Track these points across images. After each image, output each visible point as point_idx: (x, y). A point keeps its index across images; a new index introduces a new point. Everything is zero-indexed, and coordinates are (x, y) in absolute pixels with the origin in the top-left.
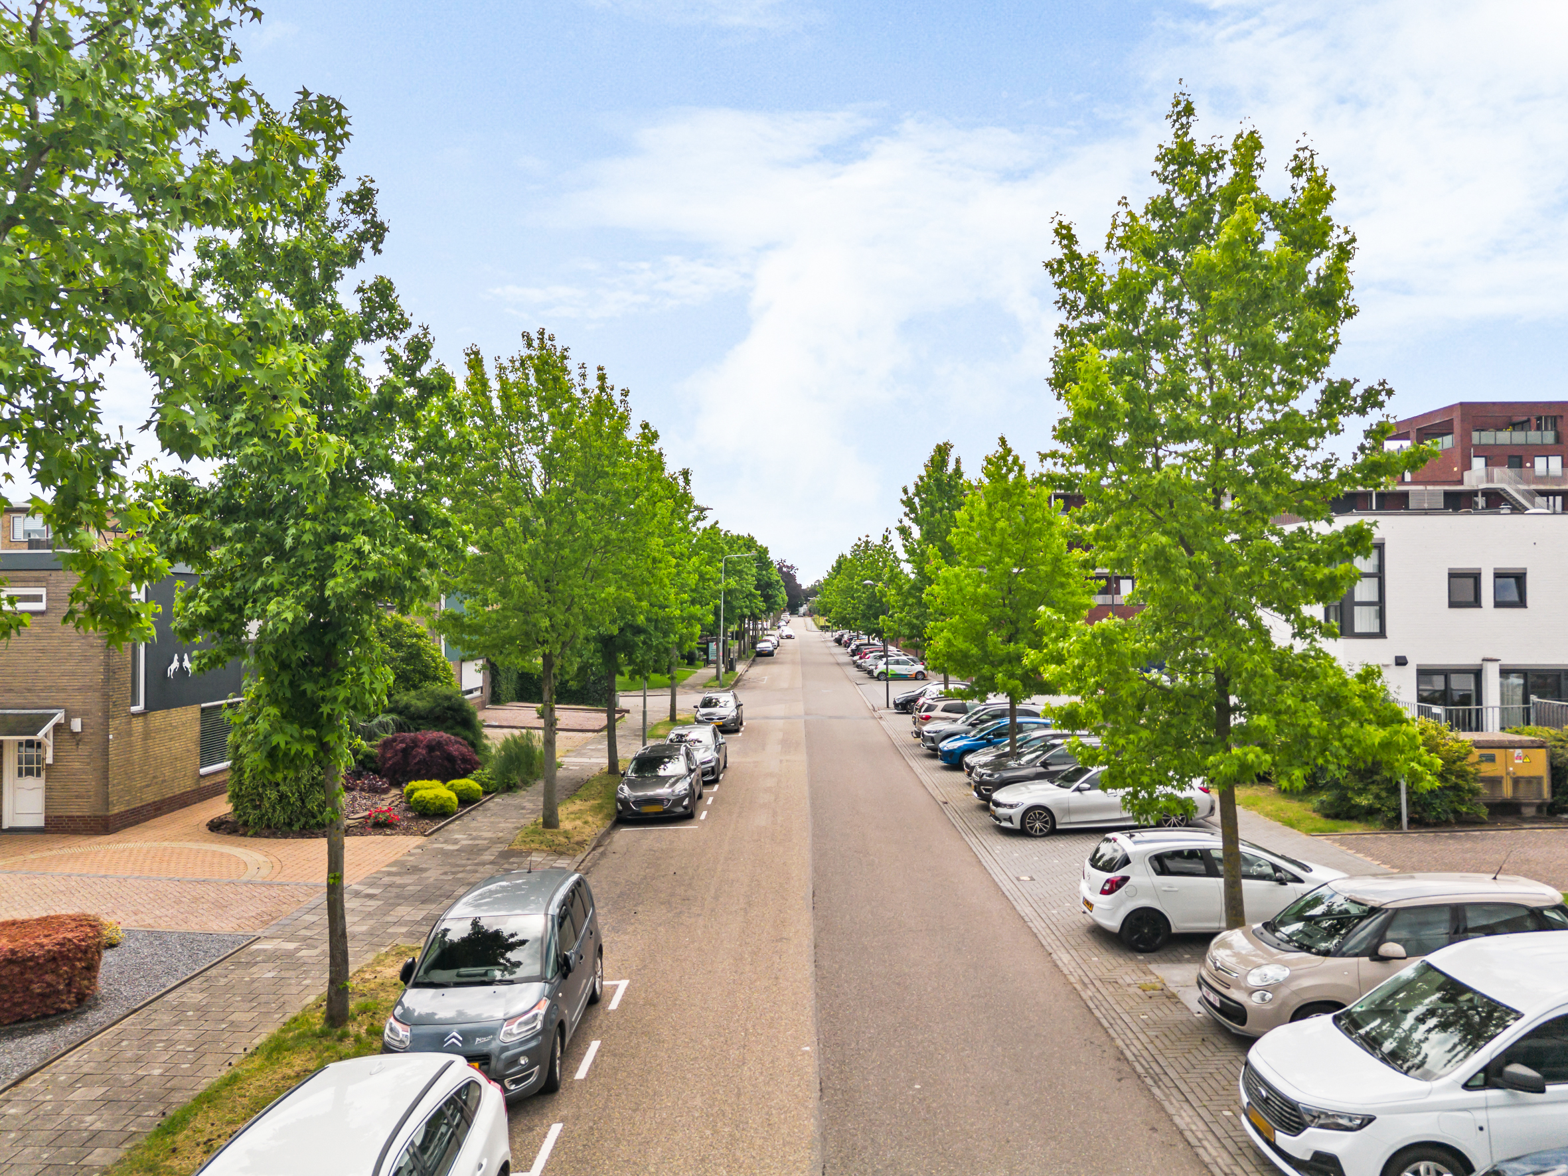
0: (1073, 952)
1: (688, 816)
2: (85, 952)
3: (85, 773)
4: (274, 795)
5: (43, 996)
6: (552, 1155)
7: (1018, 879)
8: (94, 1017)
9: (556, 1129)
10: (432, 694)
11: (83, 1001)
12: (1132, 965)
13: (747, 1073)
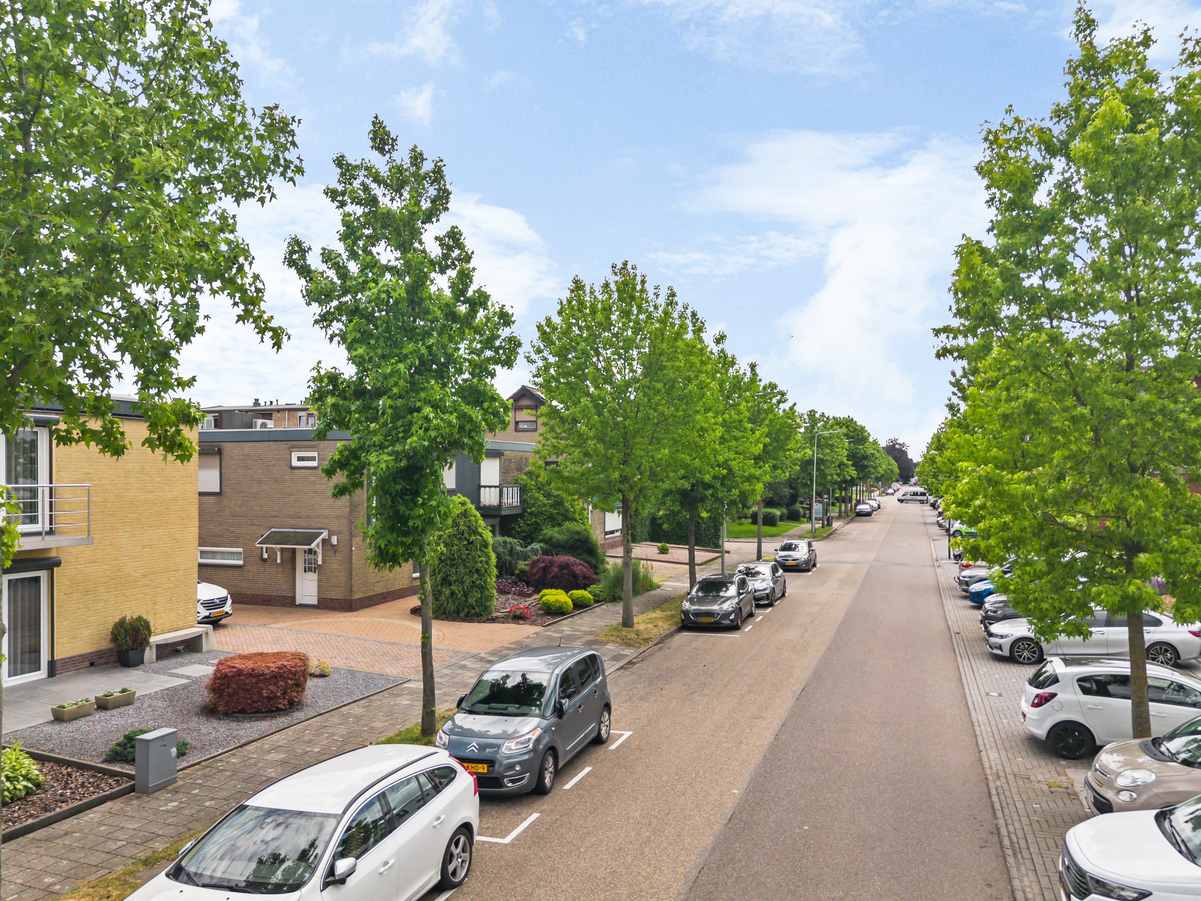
0: (1003, 753)
1: (734, 628)
2: (295, 675)
3: (340, 572)
4: (447, 592)
5: (269, 698)
6: (523, 832)
7: (987, 694)
8: (298, 715)
9: (535, 816)
10: (568, 530)
11: (293, 705)
12: (1052, 768)
13: (682, 800)
